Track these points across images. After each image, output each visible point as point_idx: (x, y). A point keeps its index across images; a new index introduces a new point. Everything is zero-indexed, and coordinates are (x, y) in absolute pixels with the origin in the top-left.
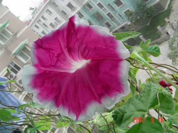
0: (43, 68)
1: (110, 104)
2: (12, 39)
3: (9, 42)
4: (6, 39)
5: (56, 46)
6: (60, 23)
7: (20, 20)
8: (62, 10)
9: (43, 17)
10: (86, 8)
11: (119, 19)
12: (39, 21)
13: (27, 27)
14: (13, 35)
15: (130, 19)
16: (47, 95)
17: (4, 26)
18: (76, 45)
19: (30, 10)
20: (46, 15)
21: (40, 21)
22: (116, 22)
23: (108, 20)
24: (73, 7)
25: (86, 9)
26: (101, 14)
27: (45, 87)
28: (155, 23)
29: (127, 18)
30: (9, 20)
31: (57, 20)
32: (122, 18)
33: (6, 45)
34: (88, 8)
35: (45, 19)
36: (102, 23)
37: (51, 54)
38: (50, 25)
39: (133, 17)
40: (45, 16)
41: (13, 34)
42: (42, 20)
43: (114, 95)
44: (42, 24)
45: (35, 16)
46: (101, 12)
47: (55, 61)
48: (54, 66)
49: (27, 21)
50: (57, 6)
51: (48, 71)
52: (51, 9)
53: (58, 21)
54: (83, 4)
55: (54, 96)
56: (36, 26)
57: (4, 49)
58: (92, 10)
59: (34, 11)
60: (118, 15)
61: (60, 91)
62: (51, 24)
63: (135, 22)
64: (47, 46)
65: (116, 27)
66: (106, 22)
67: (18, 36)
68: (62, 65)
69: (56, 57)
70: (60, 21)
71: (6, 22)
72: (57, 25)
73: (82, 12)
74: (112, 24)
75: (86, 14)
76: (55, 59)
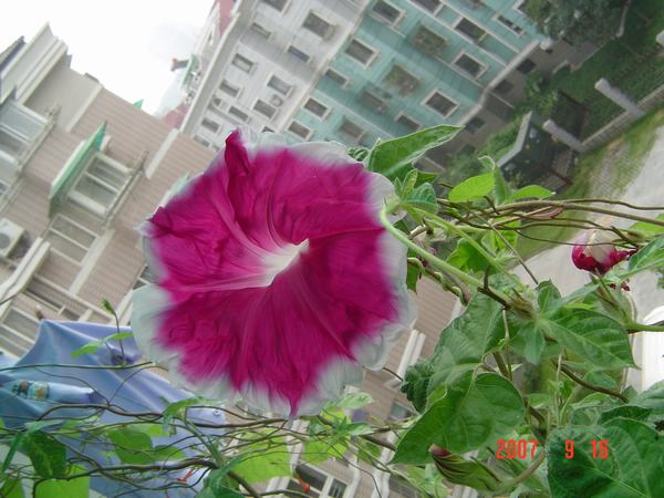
0: (185, 289)
1: (374, 355)
2: (130, 188)
3: (121, 202)
4: (111, 192)
5: (208, 221)
6: (292, 94)
7: (145, 115)
8: (287, 48)
9: (224, 86)
10: (374, 21)
11: (504, 37)
12: (214, 105)
13: (174, 134)
14: (131, 173)
15: (546, 28)
16: (207, 360)
17: (95, 146)
18: (259, 208)
19: (173, 70)
20: (235, 76)
21: (217, 101)
22: (496, 48)
23: (466, 46)
24: (327, 25)
25: (376, 21)
26: (436, 32)
27: (199, 340)
28: (645, 22)
29: (535, 24)
30: (106, 123)
31: (280, 86)
32: (518, 29)
33: (115, 212)
34: (380, 18)
35: (233, 91)
36: (444, 62)
37: (200, 245)
38: (256, 108)
39: (555, 17)
40: (232, 82)
41: (131, 170)
42: (224, 96)
43: (376, 329)
44: (226, 111)
45: (197, 89)
46: (435, 22)
47: (216, 263)
48: (218, 277)
49: (173, 112)
50: (266, 35)
51: (200, 293)
52: (248, 51)
53: (285, 90)
54: (362, 9)
55: (225, 363)
56: (206, 123)
57: (110, 228)
58: (399, 23)
59: (190, 70)
60: (499, 22)
61: (239, 343)
62: (260, 107)
63: (569, 34)
64: (184, 225)
65: (502, 67)
66: (458, 58)
67: (150, 172)
68: (236, 270)
69: (217, 250)
70: (289, 87)
71: (97, 131)
72: (281, 102)
73: (363, 38)
74: (483, 58)
75: (377, 41)
76: (216, 258)
